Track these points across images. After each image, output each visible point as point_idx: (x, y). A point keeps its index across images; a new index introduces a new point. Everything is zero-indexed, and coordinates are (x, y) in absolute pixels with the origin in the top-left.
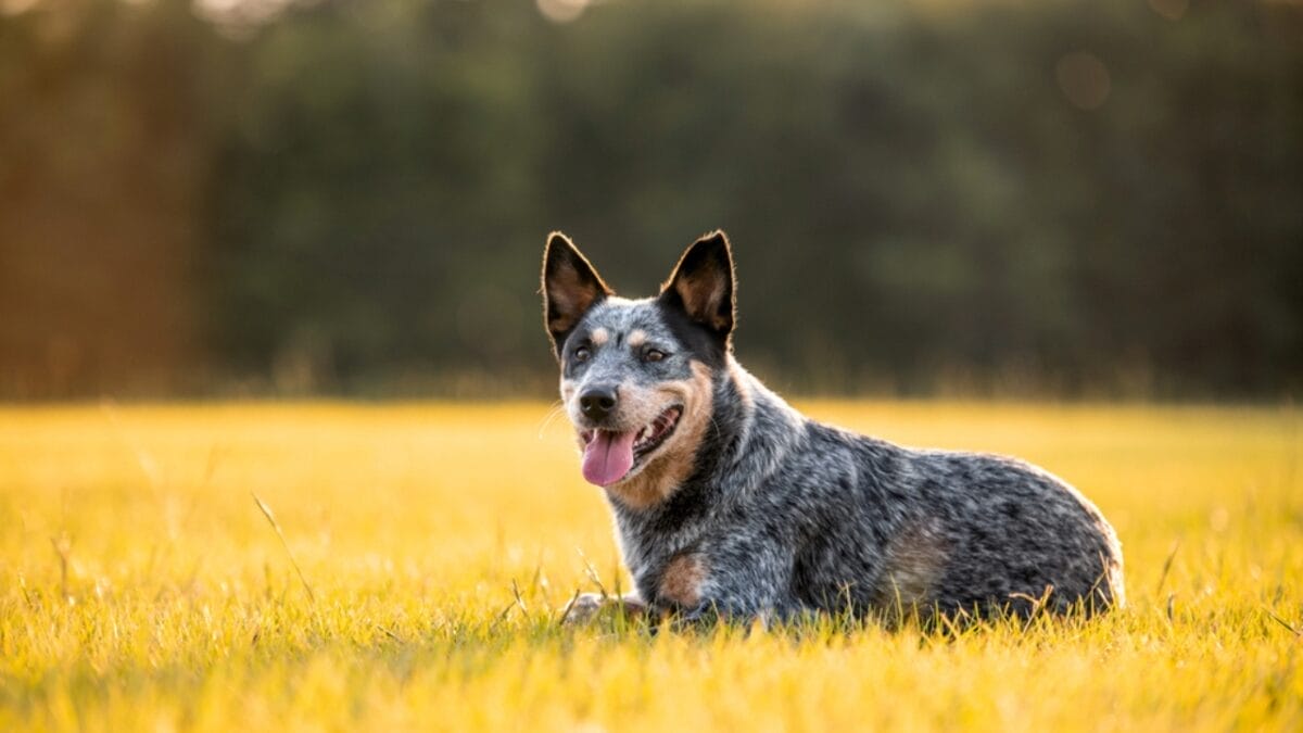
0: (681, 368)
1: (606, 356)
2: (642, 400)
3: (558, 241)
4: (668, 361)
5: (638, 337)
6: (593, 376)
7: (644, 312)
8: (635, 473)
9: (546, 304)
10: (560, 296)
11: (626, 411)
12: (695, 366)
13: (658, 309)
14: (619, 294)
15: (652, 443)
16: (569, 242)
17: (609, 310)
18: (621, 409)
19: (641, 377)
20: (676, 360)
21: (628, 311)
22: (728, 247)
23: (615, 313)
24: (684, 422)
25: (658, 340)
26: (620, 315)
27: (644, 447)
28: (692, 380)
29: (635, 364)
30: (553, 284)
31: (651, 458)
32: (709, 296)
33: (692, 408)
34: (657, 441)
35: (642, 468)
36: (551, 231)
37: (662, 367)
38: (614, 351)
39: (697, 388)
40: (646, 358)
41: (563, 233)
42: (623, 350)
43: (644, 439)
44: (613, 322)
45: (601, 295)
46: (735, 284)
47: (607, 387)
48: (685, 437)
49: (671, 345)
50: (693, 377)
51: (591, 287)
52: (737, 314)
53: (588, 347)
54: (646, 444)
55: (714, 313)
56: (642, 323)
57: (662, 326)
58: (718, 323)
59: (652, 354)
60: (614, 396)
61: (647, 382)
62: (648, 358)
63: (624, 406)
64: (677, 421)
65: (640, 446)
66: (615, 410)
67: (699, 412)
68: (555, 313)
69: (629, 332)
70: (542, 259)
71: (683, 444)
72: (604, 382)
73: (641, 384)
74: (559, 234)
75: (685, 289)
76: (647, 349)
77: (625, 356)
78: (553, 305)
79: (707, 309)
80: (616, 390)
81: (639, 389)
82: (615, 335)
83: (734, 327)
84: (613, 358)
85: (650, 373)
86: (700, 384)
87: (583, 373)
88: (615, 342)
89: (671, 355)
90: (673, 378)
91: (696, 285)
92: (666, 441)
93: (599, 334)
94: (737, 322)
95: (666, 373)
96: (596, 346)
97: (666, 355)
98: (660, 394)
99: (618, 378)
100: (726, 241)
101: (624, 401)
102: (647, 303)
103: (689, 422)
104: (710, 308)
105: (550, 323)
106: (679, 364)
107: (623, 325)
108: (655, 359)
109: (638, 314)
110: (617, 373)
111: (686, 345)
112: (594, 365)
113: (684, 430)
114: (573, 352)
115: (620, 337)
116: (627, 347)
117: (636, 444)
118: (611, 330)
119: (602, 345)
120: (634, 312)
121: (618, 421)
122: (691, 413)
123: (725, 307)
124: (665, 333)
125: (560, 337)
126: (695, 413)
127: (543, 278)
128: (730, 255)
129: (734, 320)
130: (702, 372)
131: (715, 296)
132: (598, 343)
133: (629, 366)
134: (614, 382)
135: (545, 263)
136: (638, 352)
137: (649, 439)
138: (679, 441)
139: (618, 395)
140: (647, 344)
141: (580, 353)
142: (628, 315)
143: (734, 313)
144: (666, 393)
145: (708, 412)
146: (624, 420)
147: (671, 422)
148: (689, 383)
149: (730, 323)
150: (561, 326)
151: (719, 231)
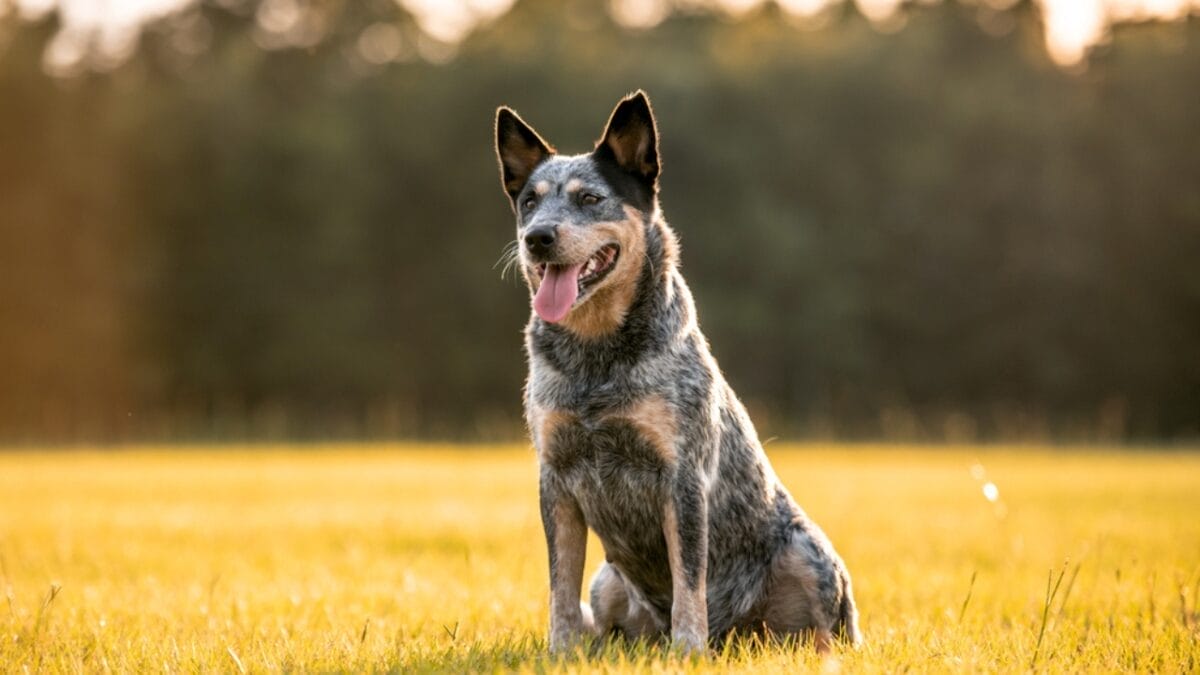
0: (614, 210)
1: (548, 203)
2: (581, 238)
3: (505, 115)
4: (601, 204)
5: (574, 185)
6: (539, 219)
7: (579, 165)
8: (582, 301)
9: (502, 169)
10: (513, 161)
11: (565, 246)
12: (628, 209)
13: (591, 161)
14: (561, 152)
15: (596, 276)
16: (515, 113)
17: (551, 166)
18: (560, 245)
19: (578, 217)
20: (610, 203)
21: (567, 165)
22: (648, 103)
23: (556, 168)
24: (623, 259)
25: (591, 186)
26: (560, 169)
27: (589, 279)
28: (625, 222)
29: (573, 208)
30: (506, 151)
31: (595, 289)
32: (637, 147)
33: (628, 246)
34: (601, 274)
35: (588, 296)
36: (499, 106)
37: (597, 208)
38: (555, 199)
39: (630, 229)
40: (582, 202)
41: (508, 106)
42: (562, 197)
43: (588, 272)
44: (554, 175)
45: (544, 155)
46: (657, 135)
47: (547, 227)
48: (625, 269)
49: (603, 190)
50: (627, 219)
51: (537, 150)
52: (662, 161)
53: (534, 199)
54: (590, 276)
55: (642, 161)
56: (579, 173)
57: (595, 175)
58: (646, 170)
59: (588, 198)
60: (553, 234)
61: (584, 222)
62: (584, 202)
63: (563, 242)
64: (616, 257)
65: (585, 278)
66: (556, 246)
67: (635, 249)
68: (510, 176)
69: (567, 182)
70: (494, 131)
71: (625, 276)
72: (544, 223)
73: (579, 223)
74: (505, 107)
75: (615, 143)
76: (582, 194)
77: (564, 202)
78: (507, 169)
79: (636, 158)
80: (555, 228)
81: (577, 228)
82: (555, 186)
83: (660, 172)
84: (554, 205)
85: (587, 214)
86: (633, 226)
87: (531, 219)
88: (555, 192)
89: (604, 198)
90: (607, 219)
91: (625, 139)
92: (609, 275)
93: (542, 186)
94: (662, 167)
95: (600, 214)
96: (539, 196)
97: (600, 199)
98: (597, 233)
99: (556, 219)
100: (647, 99)
101: (562, 237)
102: (583, 158)
103: (627, 258)
104: (639, 158)
105: (507, 183)
106: (611, 207)
107: (562, 177)
108: (590, 202)
109: (575, 167)
110: (557, 215)
111: (618, 191)
112: (539, 212)
113: (624, 265)
114: (524, 203)
115: (560, 188)
116: (565, 195)
117: (581, 276)
118: (551, 182)
119: (544, 195)
120: (571, 165)
121: (558, 255)
122: (628, 250)
123: (651, 156)
124: (599, 181)
125: (514, 194)
126: (631, 249)
127: (497, 147)
128: (651, 110)
129: (659, 165)
130: (635, 215)
131: (642, 147)
132: (541, 194)
133: (568, 209)
134: (554, 223)
135: (496, 134)
136: (575, 196)
137: (593, 271)
138: (620, 275)
139: (557, 233)
140: (582, 190)
141: (529, 203)
142: (567, 169)
143: (659, 160)
144: (603, 233)
145: (642, 249)
146: (564, 253)
147: (611, 259)
148: (622, 225)
149: (657, 168)
150: (515, 186)
151: (639, 91)
